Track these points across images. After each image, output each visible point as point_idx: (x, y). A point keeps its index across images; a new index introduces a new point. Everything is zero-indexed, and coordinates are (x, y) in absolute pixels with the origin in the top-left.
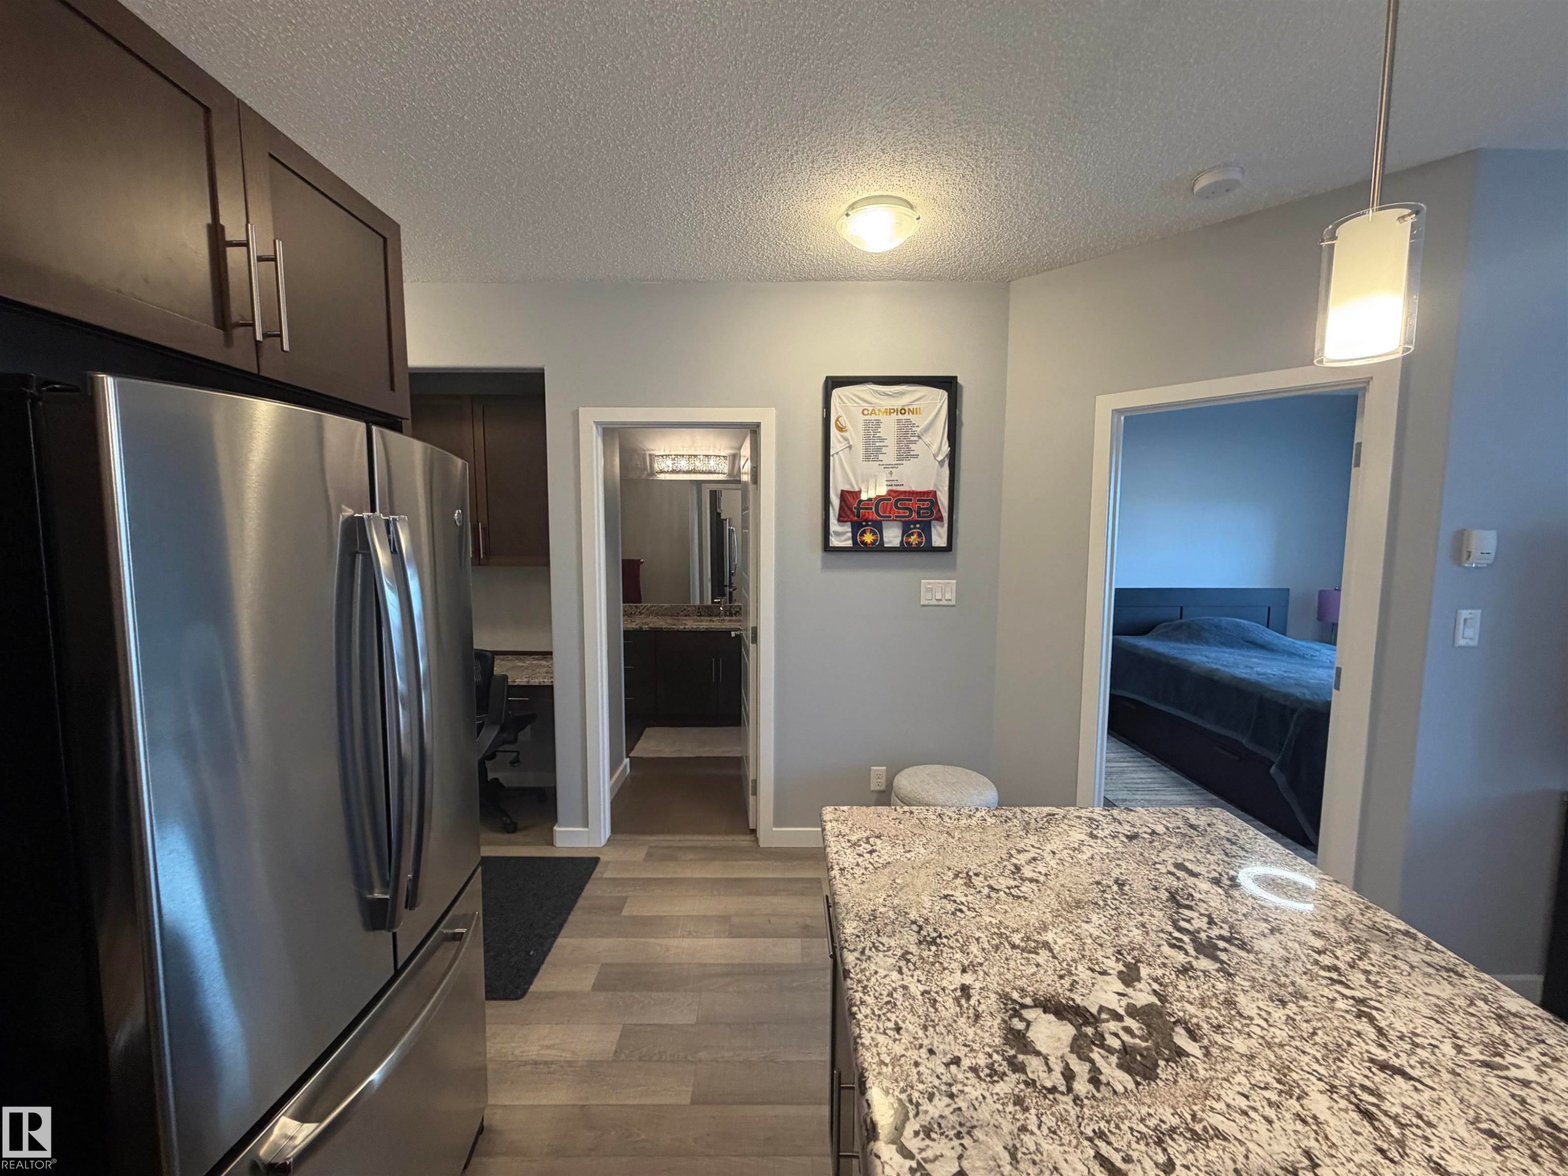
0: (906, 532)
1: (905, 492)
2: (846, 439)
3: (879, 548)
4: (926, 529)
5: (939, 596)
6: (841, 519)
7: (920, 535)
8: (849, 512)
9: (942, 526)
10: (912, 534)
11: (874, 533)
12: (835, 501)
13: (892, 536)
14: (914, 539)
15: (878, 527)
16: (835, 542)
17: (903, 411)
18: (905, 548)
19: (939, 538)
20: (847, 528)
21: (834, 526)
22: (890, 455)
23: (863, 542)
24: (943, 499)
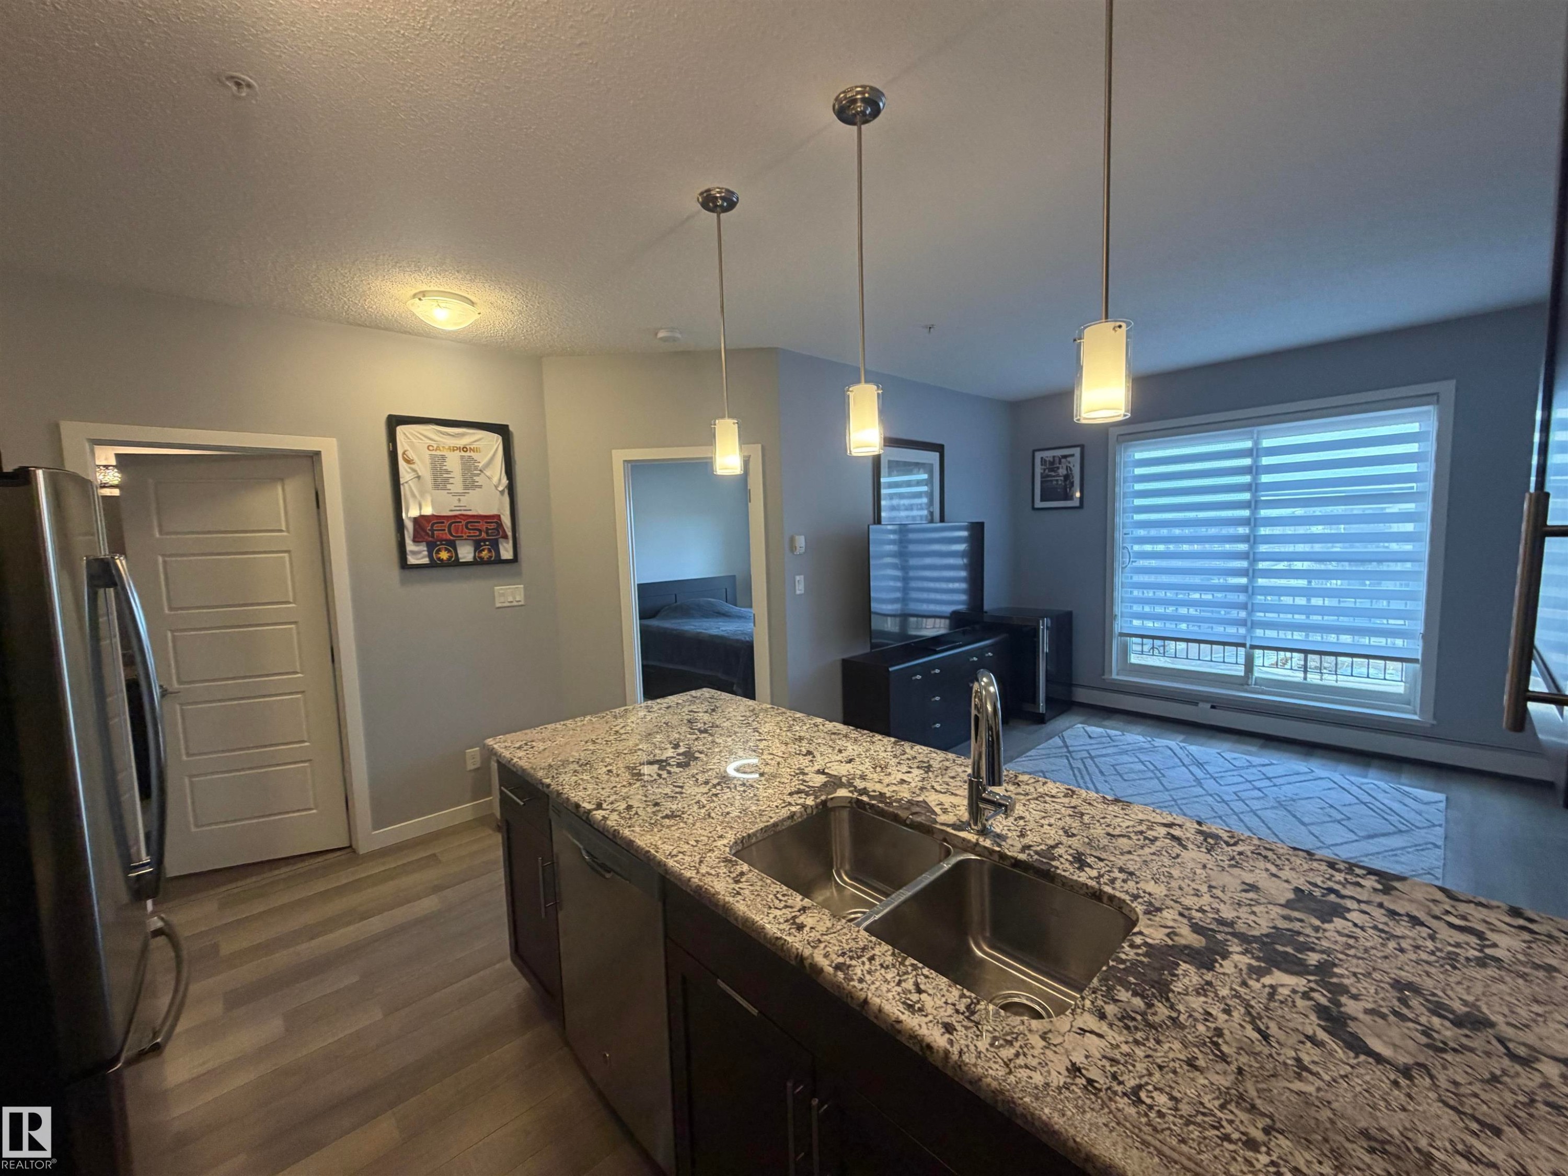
0: (478, 547)
1: (473, 516)
2: (414, 471)
3: (455, 563)
4: (495, 546)
5: (510, 599)
6: (416, 540)
7: (490, 551)
8: (423, 534)
9: (508, 543)
10: (483, 550)
11: (449, 551)
12: (409, 525)
13: (466, 552)
14: (485, 554)
15: (452, 545)
16: (412, 560)
17: (464, 449)
18: (477, 562)
19: (506, 552)
20: (423, 548)
21: (410, 546)
22: (457, 485)
23: (439, 559)
24: (506, 521)
